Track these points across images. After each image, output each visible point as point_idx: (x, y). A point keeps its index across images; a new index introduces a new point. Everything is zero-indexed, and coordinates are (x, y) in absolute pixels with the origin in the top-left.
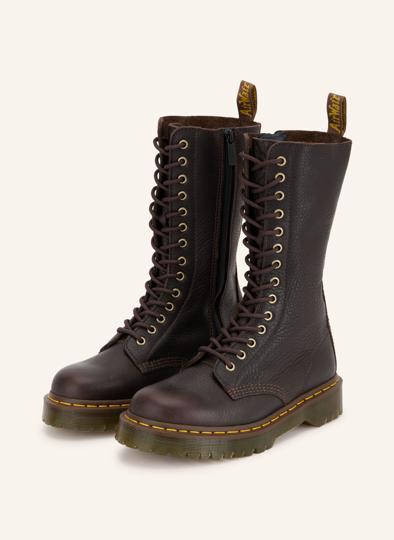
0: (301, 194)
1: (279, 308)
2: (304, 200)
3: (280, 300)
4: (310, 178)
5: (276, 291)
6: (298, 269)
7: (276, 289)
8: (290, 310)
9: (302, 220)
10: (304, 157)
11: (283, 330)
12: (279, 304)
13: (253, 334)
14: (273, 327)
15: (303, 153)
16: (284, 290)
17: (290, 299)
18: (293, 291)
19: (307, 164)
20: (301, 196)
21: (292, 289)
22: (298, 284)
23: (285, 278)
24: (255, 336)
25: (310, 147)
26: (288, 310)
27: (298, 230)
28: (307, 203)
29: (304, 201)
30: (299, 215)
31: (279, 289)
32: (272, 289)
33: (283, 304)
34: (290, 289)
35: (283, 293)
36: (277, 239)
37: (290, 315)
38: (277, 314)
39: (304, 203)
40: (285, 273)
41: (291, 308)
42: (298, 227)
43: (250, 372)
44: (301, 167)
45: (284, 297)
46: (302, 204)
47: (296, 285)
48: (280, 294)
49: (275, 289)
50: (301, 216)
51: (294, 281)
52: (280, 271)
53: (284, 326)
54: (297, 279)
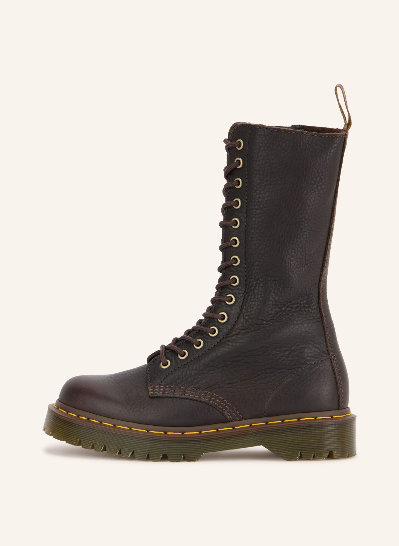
0: (256, 182)
1: (235, 310)
2: (260, 189)
3: (238, 302)
4: (267, 165)
5: (234, 291)
6: (256, 268)
7: (235, 289)
8: (246, 314)
9: (258, 212)
10: (258, 140)
11: (236, 335)
12: (235, 305)
13: (202, 334)
14: (225, 331)
15: (257, 136)
16: (243, 292)
17: (248, 302)
18: (252, 293)
19: (262, 148)
20: (256, 184)
21: (251, 291)
22: (257, 286)
23: (245, 278)
24: (204, 337)
25: (266, 130)
26: (244, 314)
27: (253, 223)
28: (263, 193)
29: (260, 191)
30: (255, 206)
31: (238, 289)
32: (230, 288)
33: (241, 306)
34: (249, 291)
35: (241, 295)
36: (233, 232)
37: (246, 320)
38: (232, 317)
39: (260, 193)
40: (244, 272)
41: (249, 312)
42: (254, 219)
43: (184, 373)
44: (255, 152)
45: (242, 299)
46: (257, 194)
47: (255, 287)
48: (238, 295)
49: (233, 288)
50: (256, 207)
51: (253, 282)
52: (239, 269)
53: (238, 331)
54: (256, 280)
